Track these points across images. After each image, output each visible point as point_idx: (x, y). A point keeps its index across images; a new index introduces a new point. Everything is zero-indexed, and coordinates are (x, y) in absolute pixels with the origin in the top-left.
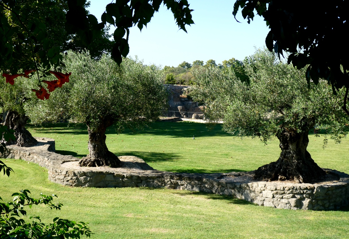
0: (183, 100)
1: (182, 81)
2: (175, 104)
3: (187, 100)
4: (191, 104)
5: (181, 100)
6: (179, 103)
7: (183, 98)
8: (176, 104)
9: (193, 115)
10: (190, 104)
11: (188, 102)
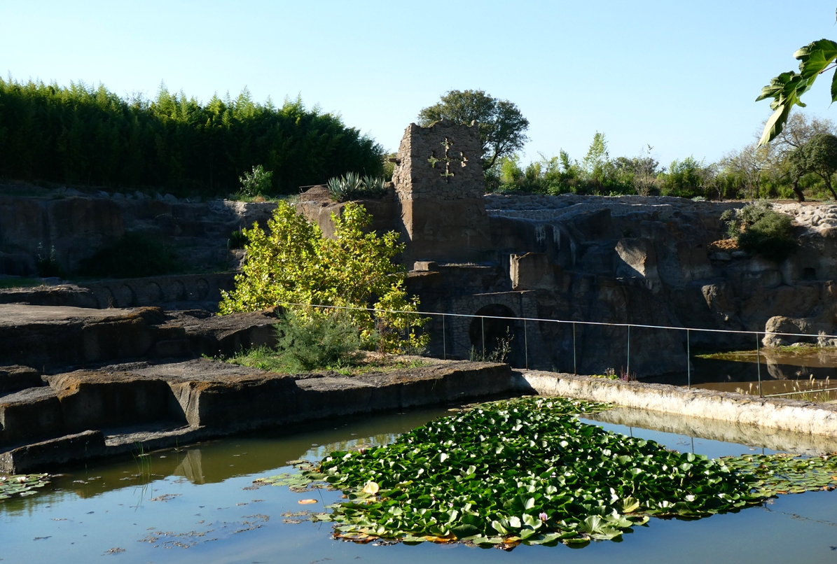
0: (722, 256)
1: (730, 183)
2: (688, 275)
3: (739, 258)
4: (759, 276)
5: (712, 257)
6: (707, 269)
7: (723, 250)
8: (693, 275)
9: (770, 322)
10: (755, 274)
11: (745, 268)
